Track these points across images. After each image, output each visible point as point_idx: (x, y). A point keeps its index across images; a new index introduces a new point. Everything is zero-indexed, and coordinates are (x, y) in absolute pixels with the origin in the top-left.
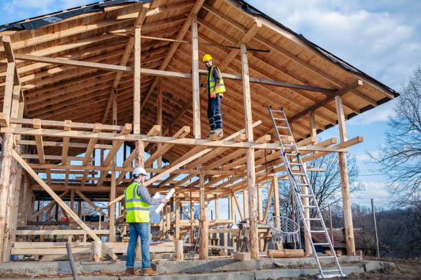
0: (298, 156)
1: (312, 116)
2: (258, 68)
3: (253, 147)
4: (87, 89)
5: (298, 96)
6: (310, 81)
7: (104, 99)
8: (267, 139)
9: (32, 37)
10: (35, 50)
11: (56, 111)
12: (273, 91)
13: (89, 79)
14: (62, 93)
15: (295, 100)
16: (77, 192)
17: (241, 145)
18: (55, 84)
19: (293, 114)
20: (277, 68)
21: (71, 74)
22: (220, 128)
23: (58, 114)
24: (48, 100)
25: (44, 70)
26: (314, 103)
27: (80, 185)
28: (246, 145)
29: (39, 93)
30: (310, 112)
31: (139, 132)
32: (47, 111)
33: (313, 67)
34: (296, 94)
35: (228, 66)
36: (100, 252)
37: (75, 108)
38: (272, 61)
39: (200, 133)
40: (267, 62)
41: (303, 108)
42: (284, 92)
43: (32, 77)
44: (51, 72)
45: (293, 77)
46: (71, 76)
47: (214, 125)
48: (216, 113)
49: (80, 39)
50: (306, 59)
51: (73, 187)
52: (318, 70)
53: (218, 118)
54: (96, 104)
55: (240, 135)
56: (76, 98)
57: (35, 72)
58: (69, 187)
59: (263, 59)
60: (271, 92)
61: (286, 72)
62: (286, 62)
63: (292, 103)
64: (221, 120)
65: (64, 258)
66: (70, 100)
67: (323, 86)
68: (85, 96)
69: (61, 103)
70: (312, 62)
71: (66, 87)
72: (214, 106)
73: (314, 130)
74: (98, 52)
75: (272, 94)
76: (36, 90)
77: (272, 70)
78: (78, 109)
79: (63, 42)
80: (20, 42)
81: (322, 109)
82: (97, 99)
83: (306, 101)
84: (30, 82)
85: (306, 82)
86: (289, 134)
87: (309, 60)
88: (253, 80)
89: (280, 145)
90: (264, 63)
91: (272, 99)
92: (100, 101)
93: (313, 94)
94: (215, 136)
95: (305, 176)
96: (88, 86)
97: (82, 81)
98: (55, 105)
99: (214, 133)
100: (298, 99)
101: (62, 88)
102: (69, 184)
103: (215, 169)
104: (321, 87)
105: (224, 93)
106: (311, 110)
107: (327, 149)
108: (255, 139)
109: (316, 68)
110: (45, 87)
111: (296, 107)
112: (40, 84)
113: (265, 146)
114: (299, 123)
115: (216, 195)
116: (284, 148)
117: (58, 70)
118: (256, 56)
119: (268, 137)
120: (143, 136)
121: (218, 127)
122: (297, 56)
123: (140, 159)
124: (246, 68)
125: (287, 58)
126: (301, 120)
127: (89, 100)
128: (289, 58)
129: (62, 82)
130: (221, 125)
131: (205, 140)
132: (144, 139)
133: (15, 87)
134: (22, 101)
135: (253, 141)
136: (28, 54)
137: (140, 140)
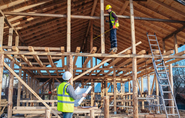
0: (162, 62)
1: (175, 37)
2: (142, 10)
3: (136, 57)
4: (53, 27)
5: (167, 26)
6: (173, 17)
7: (64, 32)
8: (143, 52)
9: (11, 2)
10: (16, 9)
11: (40, 39)
12: (152, 23)
13: (52, 22)
14: (40, 30)
15: (165, 28)
16: (56, 79)
17: (129, 56)
18: (34, 26)
19: (165, 36)
20: (152, 10)
21: (41, 20)
22: (115, 47)
23: (42, 40)
24: (34, 34)
25: (25, 19)
26: (176, 29)
27: (57, 75)
28: (132, 56)
29: (27, 30)
30: (174, 35)
31: (70, 51)
32: (35, 39)
33: (173, 8)
34: (165, 25)
35: (125, 10)
36: (49, 115)
37: (50, 37)
38: (149, 6)
39: (104, 50)
40: (146, 7)
41: (170, 33)
42: (159, 24)
43: (19, 23)
44: (29, 20)
45: (163, 15)
46: (41, 21)
47: (112, 45)
48: (113, 39)
49: (39, 1)
50: (168, 4)
51: (53, 77)
52: (176, 10)
53: (115, 41)
54: (61, 34)
55: (127, 51)
56: (49, 32)
57: (20, 20)
58: (51, 77)
59: (144, 5)
60: (152, 24)
61: (158, 12)
62: (157, 6)
63: (164, 30)
64: (116, 43)
65: (38, 116)
66: (46, 33)
67: (180, 19)
68: (53, 30)
69: (41, 35)
70: (172, 6)
71: (41, 27)
72: (112, 34)
73: (176, 45)
74: (52, 7)
75: (152, 25)
76: (24, 29)
77: (150, 11)
78: (52, 37)
79: (30, 4)
80: (5, 5)
81: (181, 32)
82: (61, 31)
83: (172, 28)
84: (19, 26)
85: (170, 17)
86: (158, 49)
87: (171, 4)
88: (136, 18)
89: (152, 56)
90: (145, 8)
91: (153, 28)
92: (62, 33)
93: (175, 24)
94: (112, 52)
95: (166, 73)
96: (53, 25)
97: (49, 23)
98: (38, 36)
99: (112, 50)
100: (167, 27)
101: (39, 28)
102: (51, 75)
103: (122, 67)
104: (179, 20)
105: (118, 27)
106: (174, 34)
107: (181, 57)
108: (137, 53)
109: (175, 9)
110: (29, 27)
111: (166, 32)
112: (25, 26)
113: (142, 56)
114: (169, 41)
115: (129, 79)
116: (154, 57)
117: (32, 19)
118: (139, 4)
119: (144, 51)
120: (72, 53)
121: (114, 46)
122: (163, 2)
123: (70, 65)
124: (132, 11)
125: (157, 4)
126: (170, 39)
127: (56, 33)
128: (159, 4)
129: (37, 24)
130: (116, 45)
131: (106, 54)
132: (73, 55)
133: (10, 29)
134: (17, 35)
135: (136, 54)
136: (12, 11)
137: (70, 55)
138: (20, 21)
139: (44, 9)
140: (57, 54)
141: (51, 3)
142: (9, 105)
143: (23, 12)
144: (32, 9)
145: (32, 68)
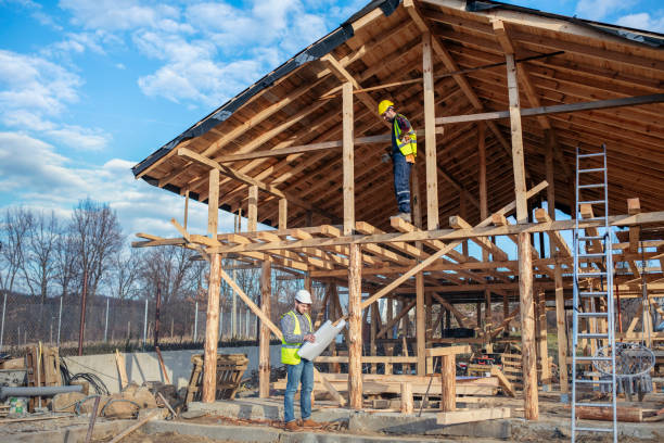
0: (604, 238)
16: (435, 295)
17: (504, 230)
25: (280, 158)
39: (438, 221)
51: (428, 289)
113: (547, 227)
131: (442, 231)
132: (358, 241)
133: (251, 188)
134: (281, 198)
135: (526, 221)
136: (238, 153)
137: (352, 243)
138: (274, 165)
139: (313, 129)
140: (321, 242)
141: (326, 112)
142: (261, 368)
143: (258, 149)
144: (283, 136)
145: (331, 274)
